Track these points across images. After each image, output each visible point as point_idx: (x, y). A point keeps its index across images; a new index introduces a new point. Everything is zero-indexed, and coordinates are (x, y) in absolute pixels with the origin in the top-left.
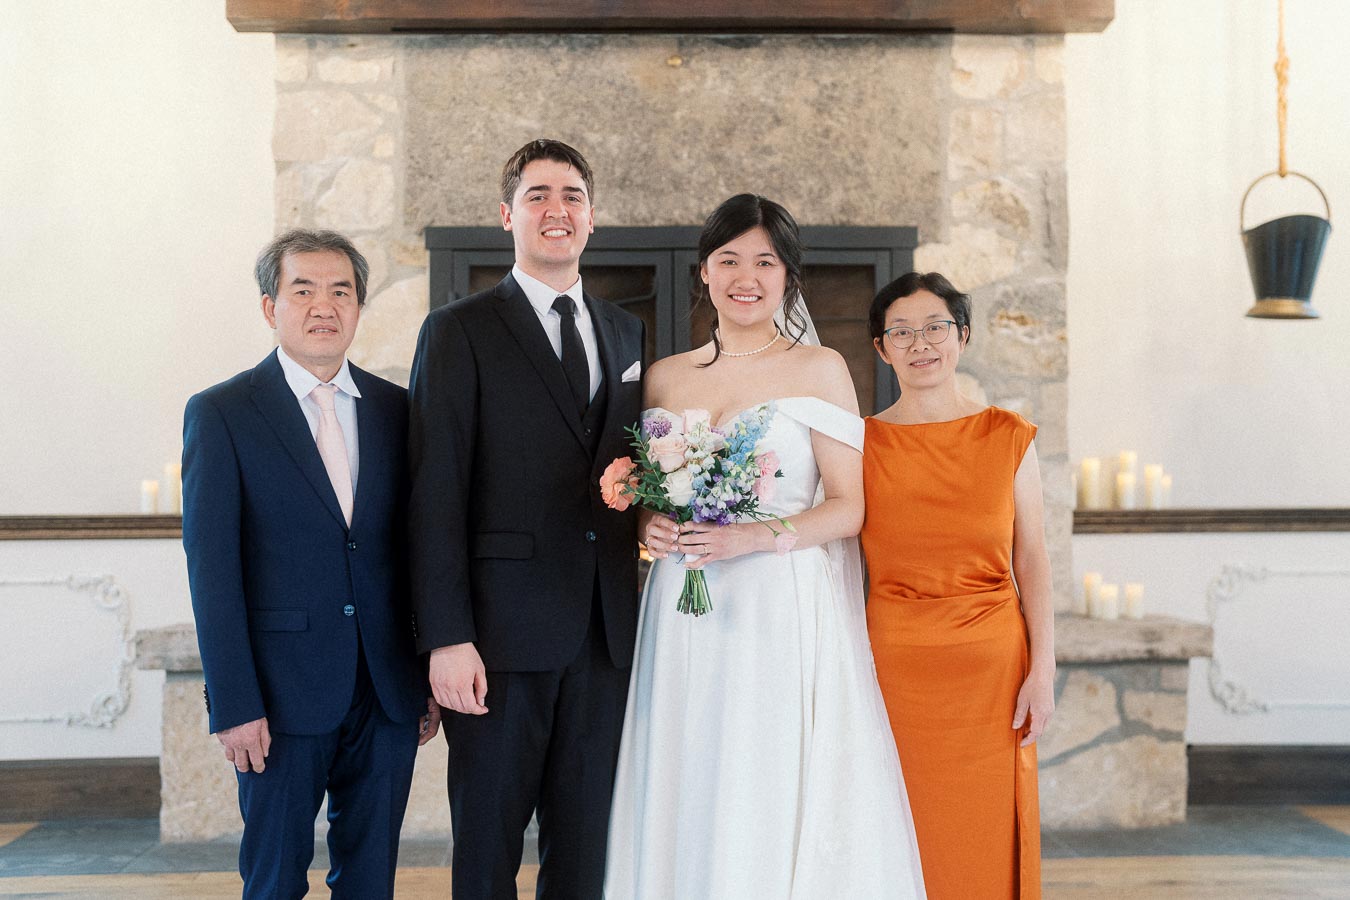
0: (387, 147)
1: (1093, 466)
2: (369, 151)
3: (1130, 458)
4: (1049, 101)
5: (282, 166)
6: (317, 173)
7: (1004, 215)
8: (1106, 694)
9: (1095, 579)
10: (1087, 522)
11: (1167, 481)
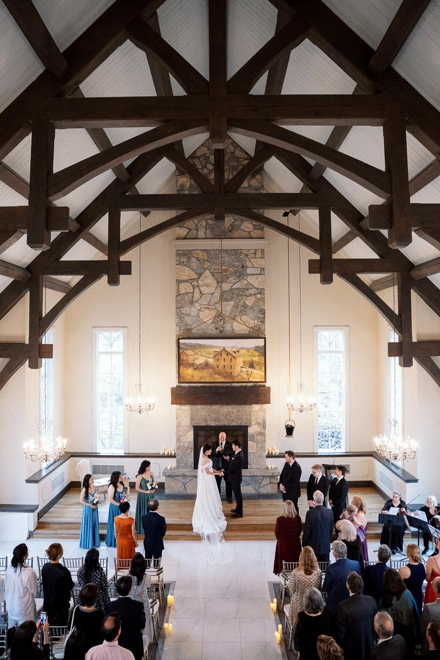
0: (189, 416)
1: (270, 449)
2: (187, 417)
3: (274, 447)
4: (264, 411)
5: (177, 418)
6: (181, 419)
7: (258, 424)
8: (268, 479)
9: (269, 464)
10: (267, 457)
11: (278, 451)
